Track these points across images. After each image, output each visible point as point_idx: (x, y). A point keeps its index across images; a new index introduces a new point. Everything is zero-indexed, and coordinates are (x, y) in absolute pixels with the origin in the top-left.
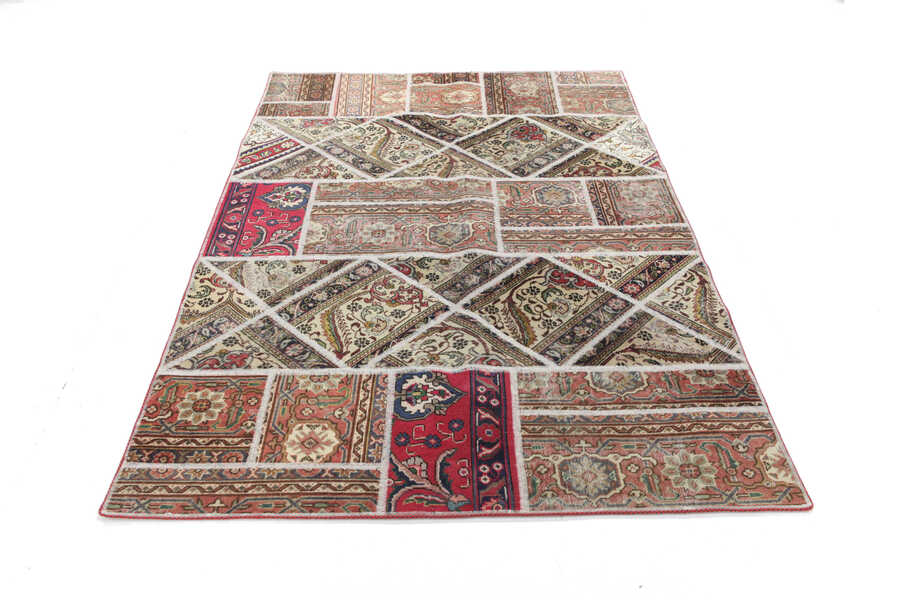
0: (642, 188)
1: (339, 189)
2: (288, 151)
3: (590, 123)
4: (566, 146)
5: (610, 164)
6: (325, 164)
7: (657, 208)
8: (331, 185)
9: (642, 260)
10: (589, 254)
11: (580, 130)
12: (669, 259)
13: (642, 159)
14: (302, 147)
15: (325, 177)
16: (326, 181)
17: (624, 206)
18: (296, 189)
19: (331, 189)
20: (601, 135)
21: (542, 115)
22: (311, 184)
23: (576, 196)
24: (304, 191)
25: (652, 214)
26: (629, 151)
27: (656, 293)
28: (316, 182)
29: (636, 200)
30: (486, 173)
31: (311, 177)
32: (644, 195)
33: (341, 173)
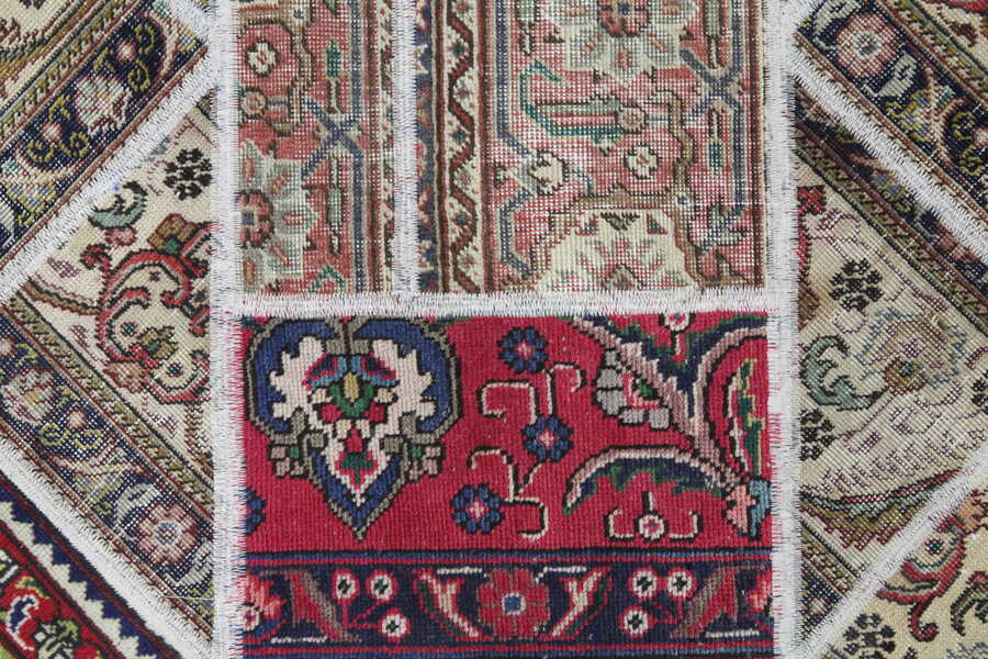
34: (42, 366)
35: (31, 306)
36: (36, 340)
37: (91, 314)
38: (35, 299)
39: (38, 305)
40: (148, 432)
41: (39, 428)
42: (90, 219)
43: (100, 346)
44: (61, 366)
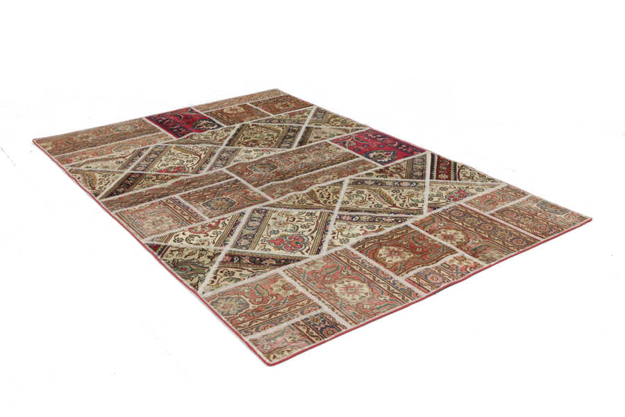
0: (158, 228)
3: (245, 272)
4: (244, 242)
5: (196, 238)
7: (140, 218)
9: (136, 188)
10: (170, 183)
11: (246, 260)
12: (118, 193)
13: (170, 249)
17: (164, 212)
20: (223, 262)
21: (297, 264)
23: (205, 209)
25: (142, 213)
26: (186, 253)
27: (120, 178)
29: (158, 218)
30: (283, 203)
32: (153, 223)
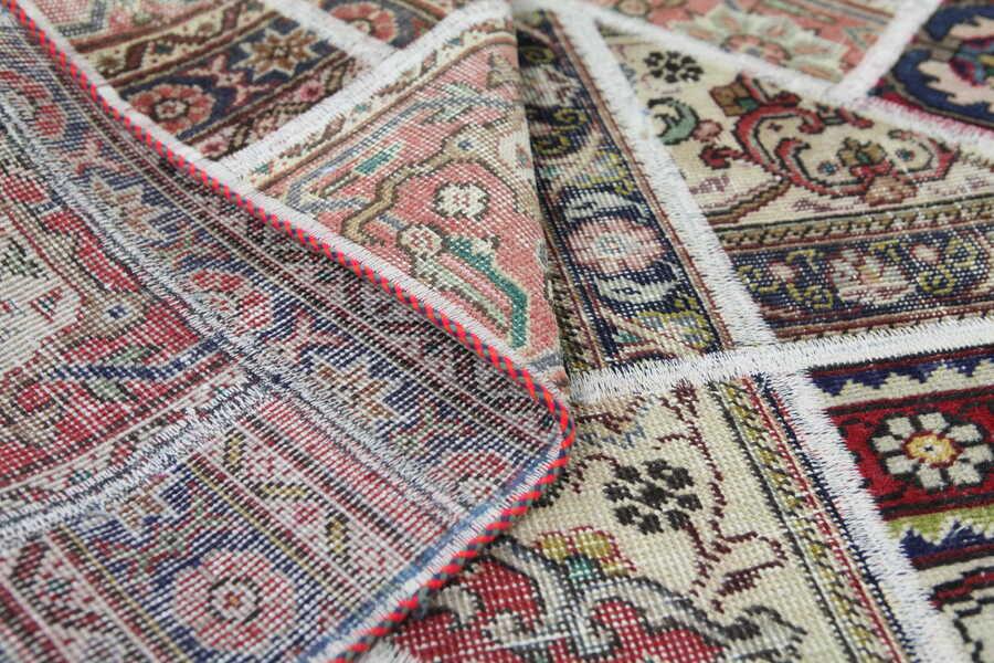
1: (757, 24)
2: (946, 379)
6: (744, 178)
8: (783, 57)
14: (827, 378)
15: (788, 101)
16: (793, 82)
18: (966, 94)
19: (800, 36)
22: (881, 91)
24: (928, 68)
28: (852, 91)
31: (867, 124)
33: (694, 95)
34: (833, 251)
35: (742, 228)
36: (791, 242)
37: (788, 187)
38: (736, 222)
39: (744, 221)
40: (979, 202)
41: (919, 289)
42: (667, 143)
43: (835, 197)
44: (840, 236)
